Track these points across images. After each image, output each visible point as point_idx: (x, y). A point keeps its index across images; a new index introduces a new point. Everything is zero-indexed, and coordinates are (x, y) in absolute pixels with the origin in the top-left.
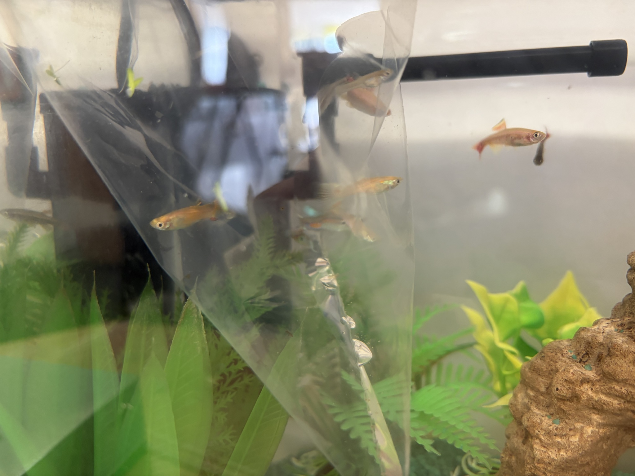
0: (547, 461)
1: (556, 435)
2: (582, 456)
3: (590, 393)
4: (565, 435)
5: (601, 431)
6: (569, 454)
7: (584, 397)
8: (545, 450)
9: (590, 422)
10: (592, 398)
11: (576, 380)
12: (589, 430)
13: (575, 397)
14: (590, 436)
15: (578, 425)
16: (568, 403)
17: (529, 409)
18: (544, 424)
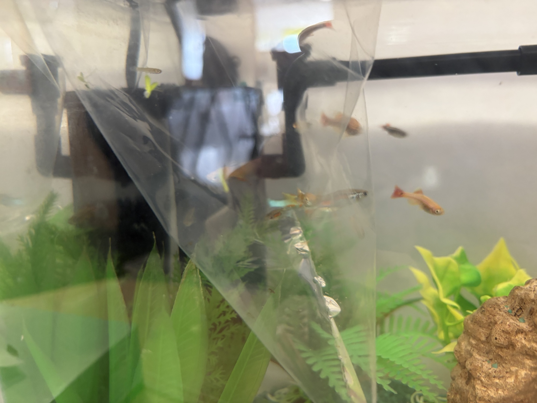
0: (487, 398)
1: (494, 377)
2: (517, 394)
3: (523, 341)
4: (503, 377)
5: (533, 373)
6: (506, 392)
7: (519, 345)
8: (485, 389)
9: (523, 366)
10: (525, 346)
11: (512, 331)
12: (523, 373)
13: (511, 345)
14: (524, 378)
15: (514, 369)
16: (505, 350)
17: (471, 355)
18: (484, 367)
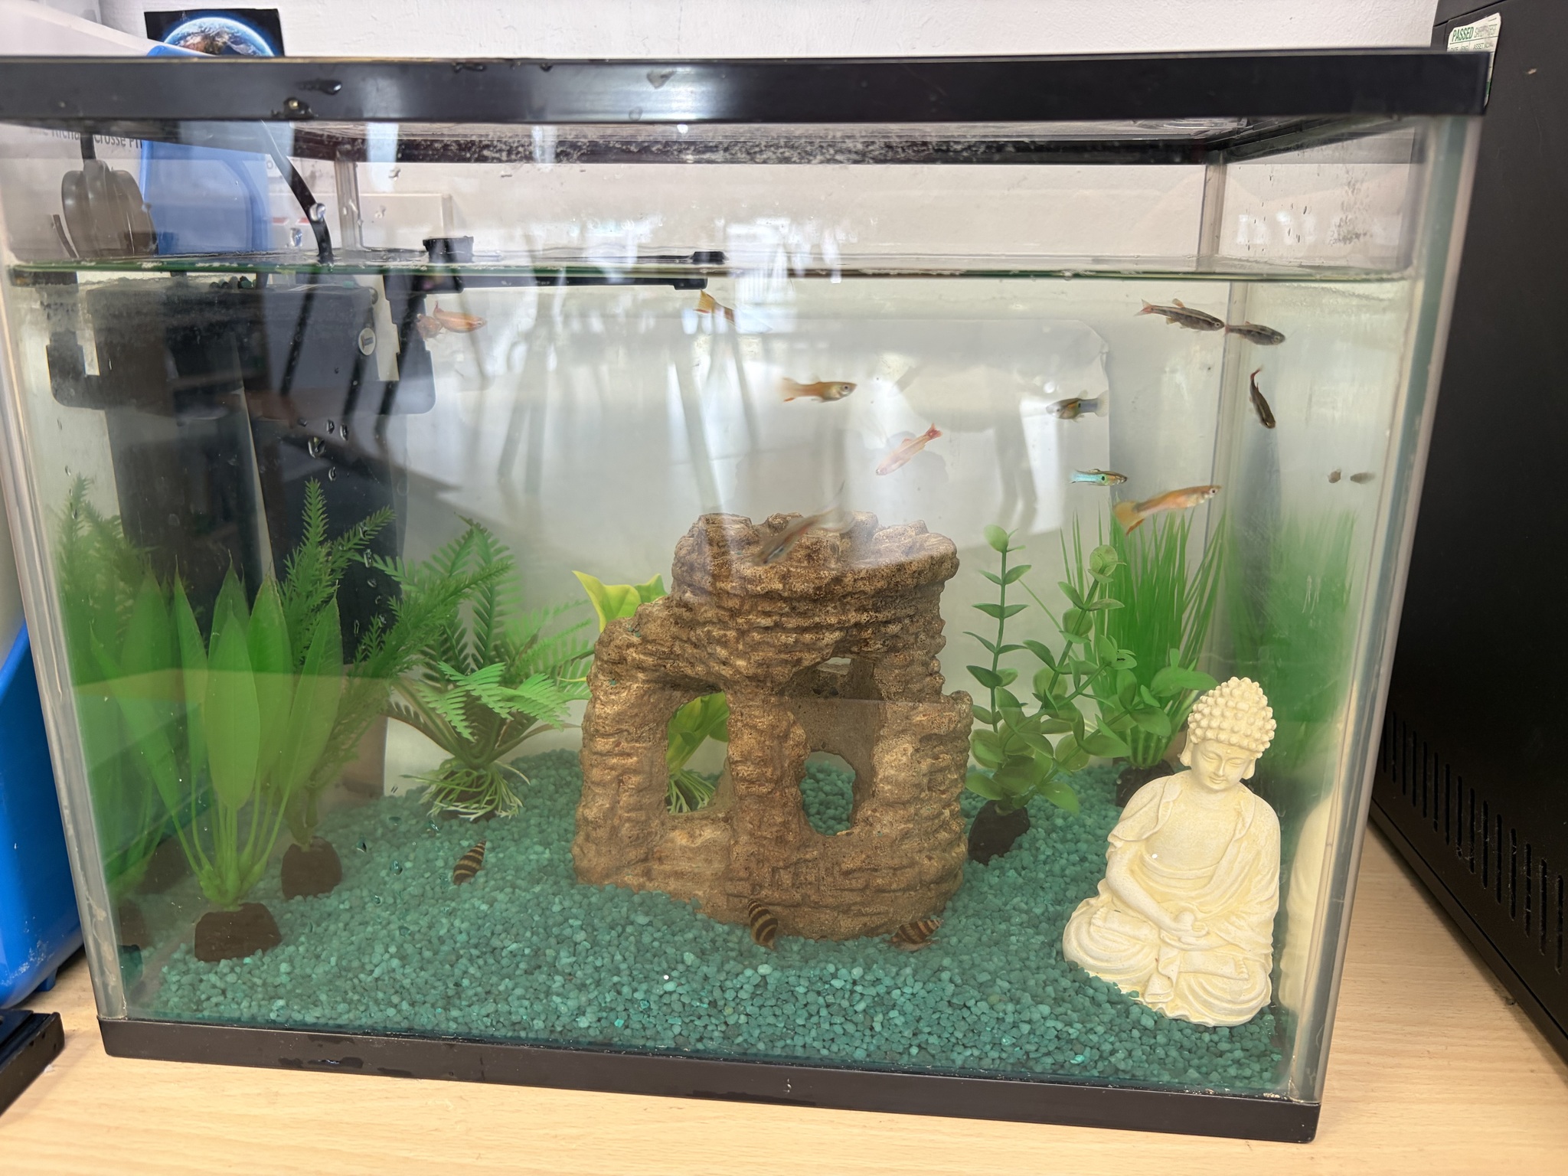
5: (645, 686)
12: (635, 686)
15: (628, 684)
